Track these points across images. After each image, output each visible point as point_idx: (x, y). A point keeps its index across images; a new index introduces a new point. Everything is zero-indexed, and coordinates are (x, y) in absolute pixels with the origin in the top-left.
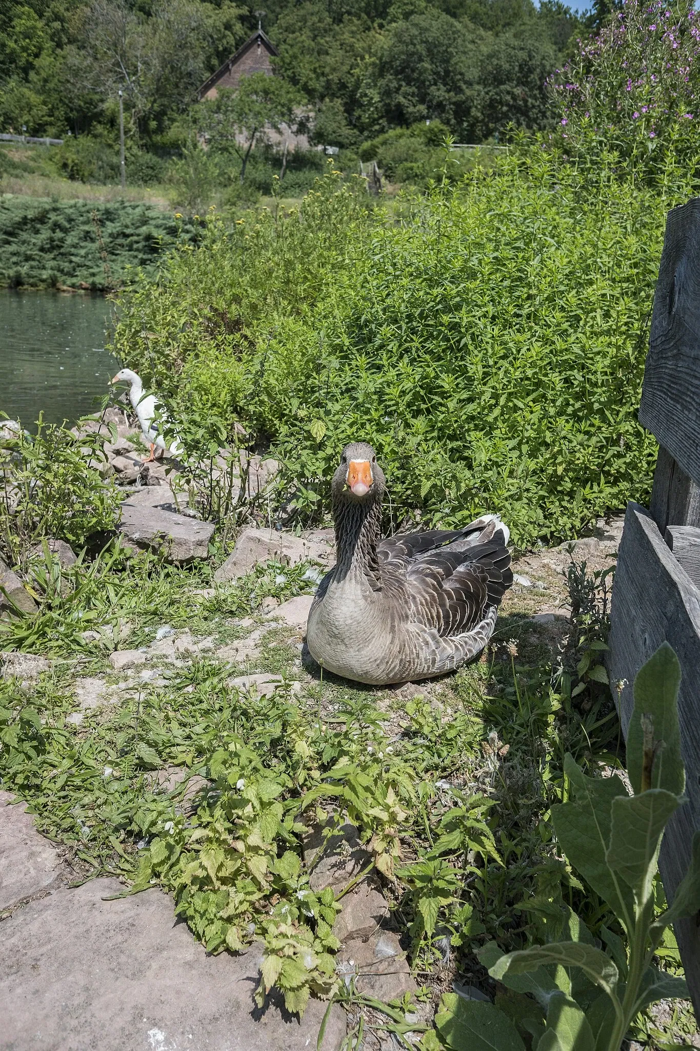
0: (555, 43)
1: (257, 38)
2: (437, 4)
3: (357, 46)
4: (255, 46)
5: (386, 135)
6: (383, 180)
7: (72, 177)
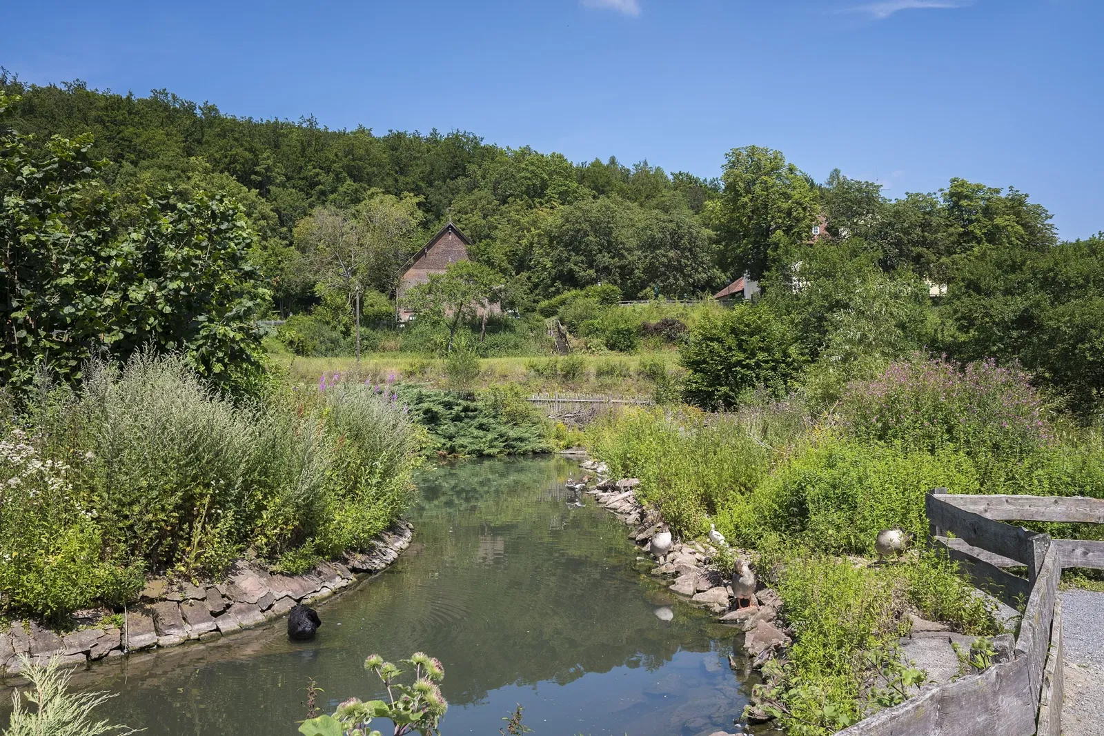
0: (692, 208)
1: (448, 228)
2: (587, 184)
3: (522, 221)
4: (447, 234)
5: (563, 296)
6: (568, 336)
7: (297, 352)
